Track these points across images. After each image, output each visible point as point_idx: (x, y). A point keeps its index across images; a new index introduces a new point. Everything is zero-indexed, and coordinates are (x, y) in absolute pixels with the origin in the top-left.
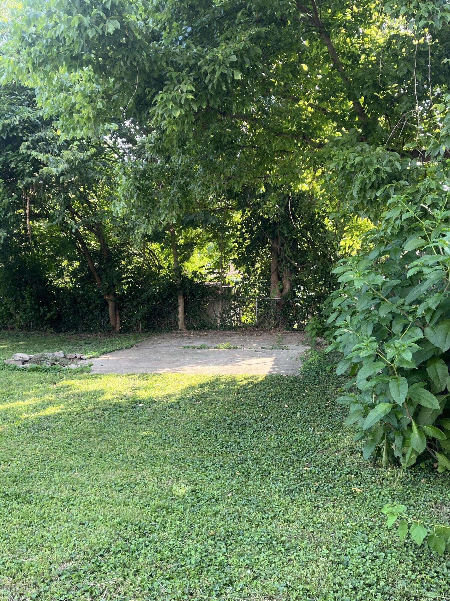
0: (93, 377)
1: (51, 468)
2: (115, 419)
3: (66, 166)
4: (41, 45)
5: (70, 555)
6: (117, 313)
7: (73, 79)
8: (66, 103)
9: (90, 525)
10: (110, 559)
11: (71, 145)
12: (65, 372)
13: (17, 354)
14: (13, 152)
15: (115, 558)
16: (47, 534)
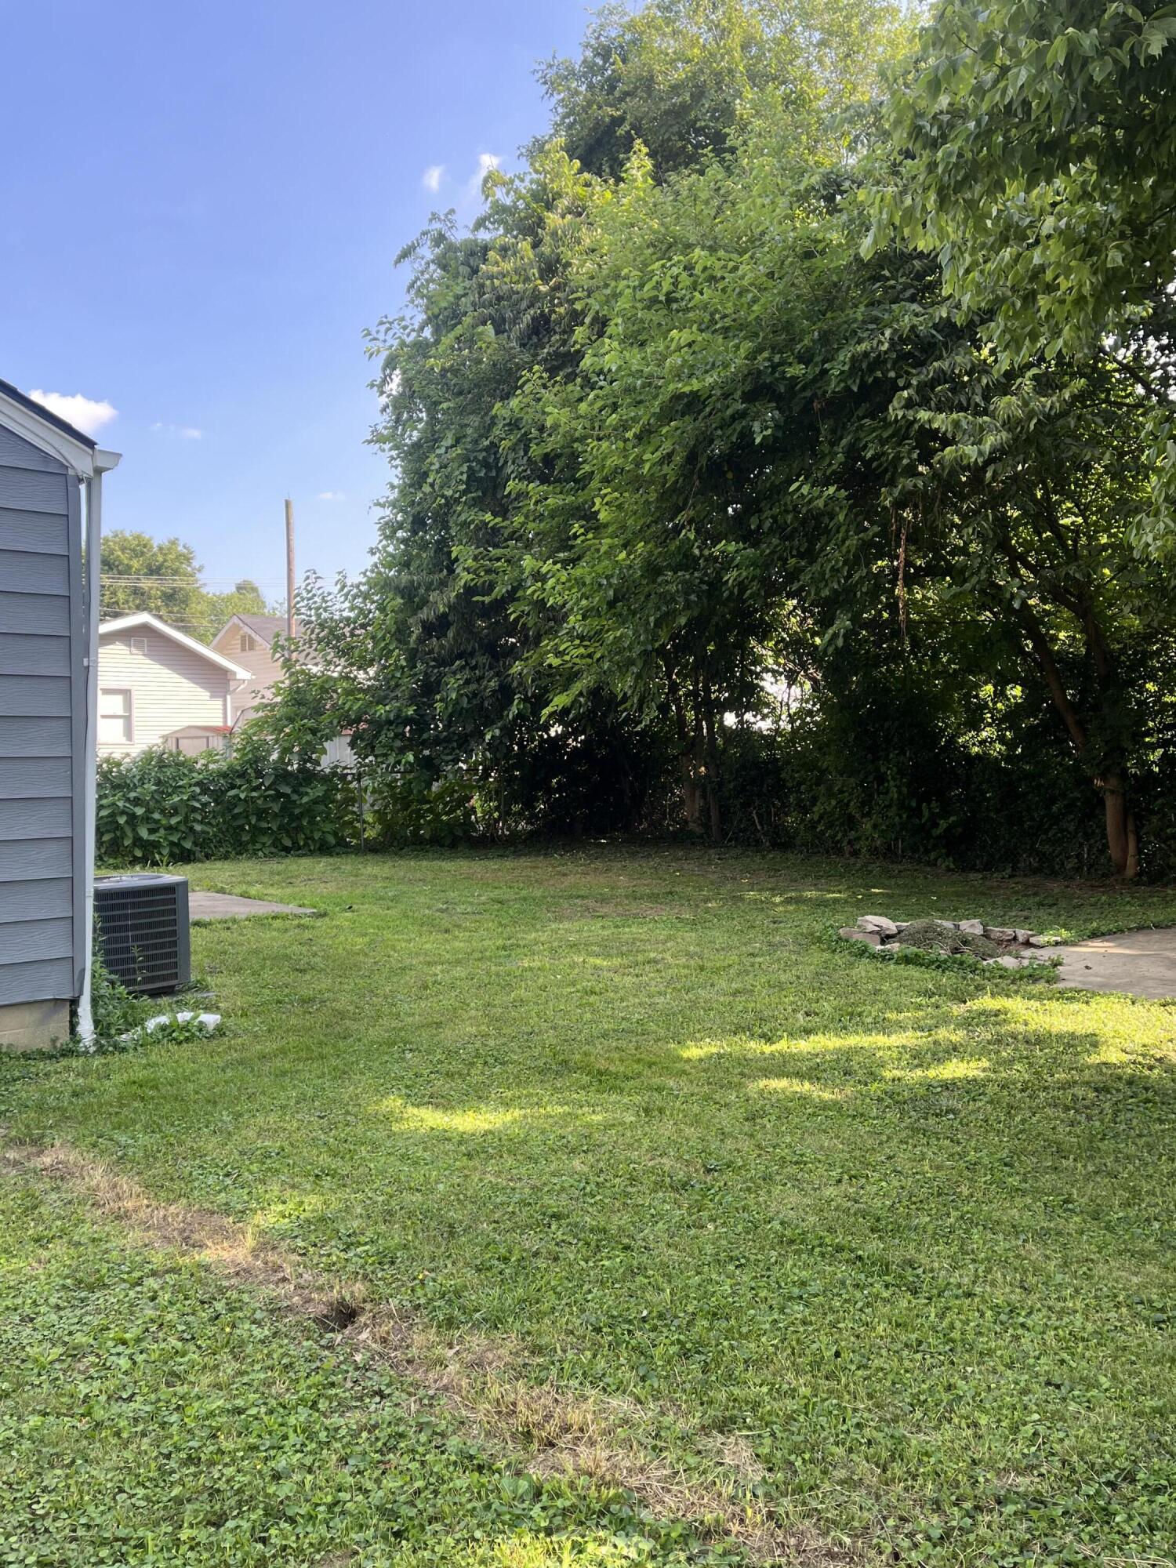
0: (1063, 996)
1: (962, 1217)
2: (1135, 1122)
3: (1004, 435)
4: (964, 136)
5: (1025, 1455)
6: (1130, 827)
7: (1038, 204)
8: (1017, 272)
9: (1076, 1393)
10: (1134, 1500)
11: (1019, 381)
12: (987, 974)
13: (869, 918)
14: (873, 419)
15: (1151, 1502)
16: (961, 1383)
